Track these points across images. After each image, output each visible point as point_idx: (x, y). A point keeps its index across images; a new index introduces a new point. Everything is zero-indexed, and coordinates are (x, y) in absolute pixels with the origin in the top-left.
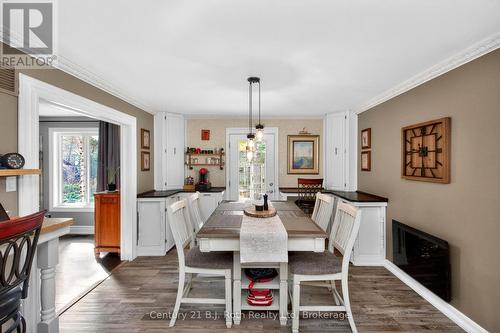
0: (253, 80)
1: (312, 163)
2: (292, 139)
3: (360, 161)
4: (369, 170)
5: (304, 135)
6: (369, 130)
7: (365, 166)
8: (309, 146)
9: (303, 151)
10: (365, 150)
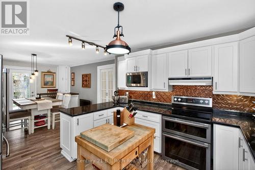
0: (34, 55)
1: (52, 83)
2: (43, 73)
3: (71, 83)
4: (74, 85)
5: (49, 72)
6: (74, 73)
7: (73, 84)
8: (52, 77)
9: (49, 79)
10: (73, 79)
